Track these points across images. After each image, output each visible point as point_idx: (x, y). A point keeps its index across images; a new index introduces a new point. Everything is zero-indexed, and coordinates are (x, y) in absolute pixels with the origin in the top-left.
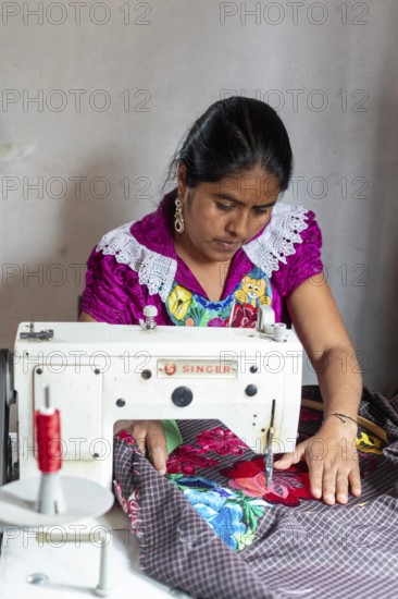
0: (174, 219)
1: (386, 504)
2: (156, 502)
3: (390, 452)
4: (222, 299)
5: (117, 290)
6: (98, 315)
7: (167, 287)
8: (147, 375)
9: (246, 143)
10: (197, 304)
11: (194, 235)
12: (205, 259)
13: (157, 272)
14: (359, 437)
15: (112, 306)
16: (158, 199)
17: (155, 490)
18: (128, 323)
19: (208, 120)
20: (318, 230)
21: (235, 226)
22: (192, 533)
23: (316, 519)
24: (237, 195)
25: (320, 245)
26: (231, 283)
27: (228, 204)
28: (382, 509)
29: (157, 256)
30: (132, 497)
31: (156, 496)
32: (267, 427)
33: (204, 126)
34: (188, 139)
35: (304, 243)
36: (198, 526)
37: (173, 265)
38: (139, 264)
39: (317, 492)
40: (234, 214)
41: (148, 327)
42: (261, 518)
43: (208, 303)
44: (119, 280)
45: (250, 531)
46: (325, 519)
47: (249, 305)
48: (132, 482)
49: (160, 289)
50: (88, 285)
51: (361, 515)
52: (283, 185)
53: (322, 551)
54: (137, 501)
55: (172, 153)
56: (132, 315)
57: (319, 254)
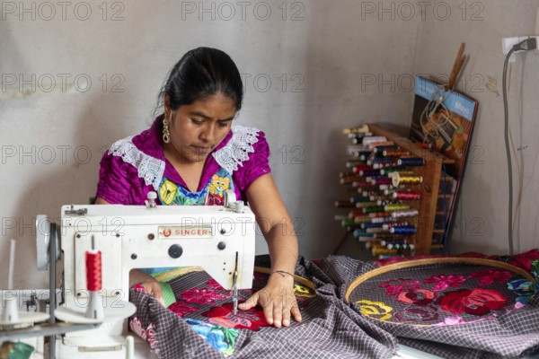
0: (163, 134)
1: (319, 324)
2: (167, 328)
3: (321, 292)
4: (198, 190)
5: (123, 180)
6: (109, 199)
7: (159, 181)
8: (151, 237)
9: (209, 76)
10: (180, 194)
11: (177, 144)
12: (186, 160)
13: (150, 169)
14: (294, 287)
15: (119, 192)
16: (151, 121)
17: (165, 320)
18: (130, 204)
19: (183, 63)
20: (266, 144)
21: (206, 135)
22: (194, 346)
23: (273, 336)
24: (206, 113)
25: (268, 154)
26: (205, 179)
27: (200, 119)
28: (316, 327)
29: (151, 158)
30: (150, 327)
31: (166, 324)
32: (232, 270)
33: (180, 68)
34: (170, 77)
35: (256, 152)
36: (198, 340)
37: (163, 165)
38: (138, 163)
39: (271, 321)
40: (204, 126)
41: (151, 206)
42: (237, 338)
43: (188, 193)
44: (124, 173)
45: (230, 347)
46: (279, 336)
47: (217, 196)
48: (150, 317)
49: (153, 181)
50: (101, 178)
51: (302, 332)
52: (238, 105)
53: (280, 353)
54: (154, 329)
55: (160, 88)
56: (133, 199)
57: (267, 161)
